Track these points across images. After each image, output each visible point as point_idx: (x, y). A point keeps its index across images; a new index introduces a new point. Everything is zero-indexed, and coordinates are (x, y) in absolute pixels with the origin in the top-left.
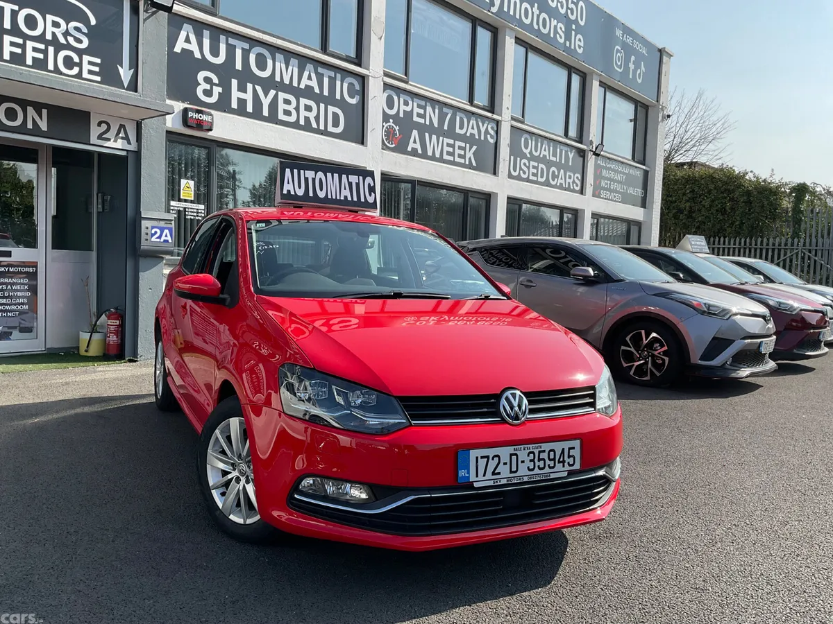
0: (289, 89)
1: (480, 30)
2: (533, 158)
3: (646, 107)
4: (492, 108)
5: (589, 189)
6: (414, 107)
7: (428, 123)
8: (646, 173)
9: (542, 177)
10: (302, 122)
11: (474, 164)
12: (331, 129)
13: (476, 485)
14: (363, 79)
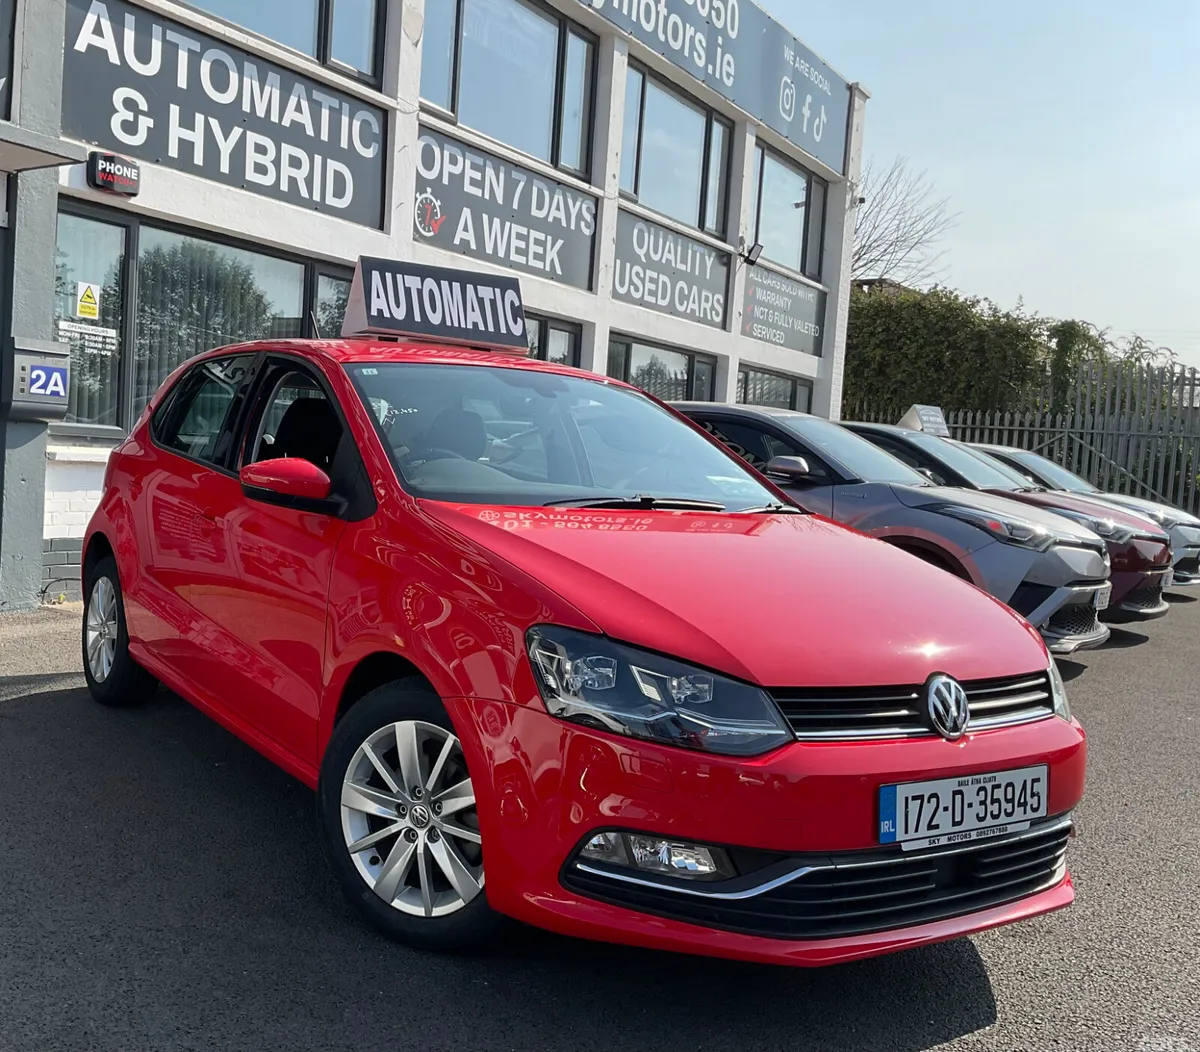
0: (263, 126)
1: (572, 40)
2: (650, 264)
3: (825, 184)
4: (587, 174)
5: (736, 322)
6: (465, 166)
7: (487, 197)
8: (823, 297)
9: (664, 298)
10: (284, 187)
11: (559, 272)
12: (331, 200)
13: (905, 847)
14: (385, 114)
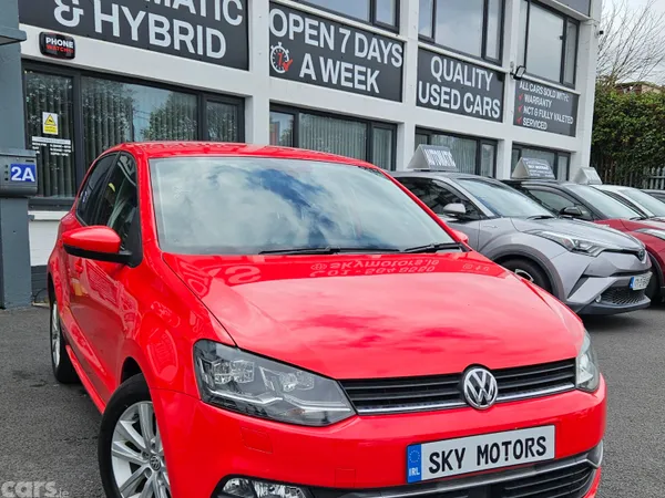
0: (160, 9)
2: (444, 83)
3: (576, 22)
4: (396, 27)
5: (509, 117)
6: (305, 27)
7: (322, 45)
8: (575, 98)
10: (177, 47)
11: (377, 91)
12: (210, 53)
